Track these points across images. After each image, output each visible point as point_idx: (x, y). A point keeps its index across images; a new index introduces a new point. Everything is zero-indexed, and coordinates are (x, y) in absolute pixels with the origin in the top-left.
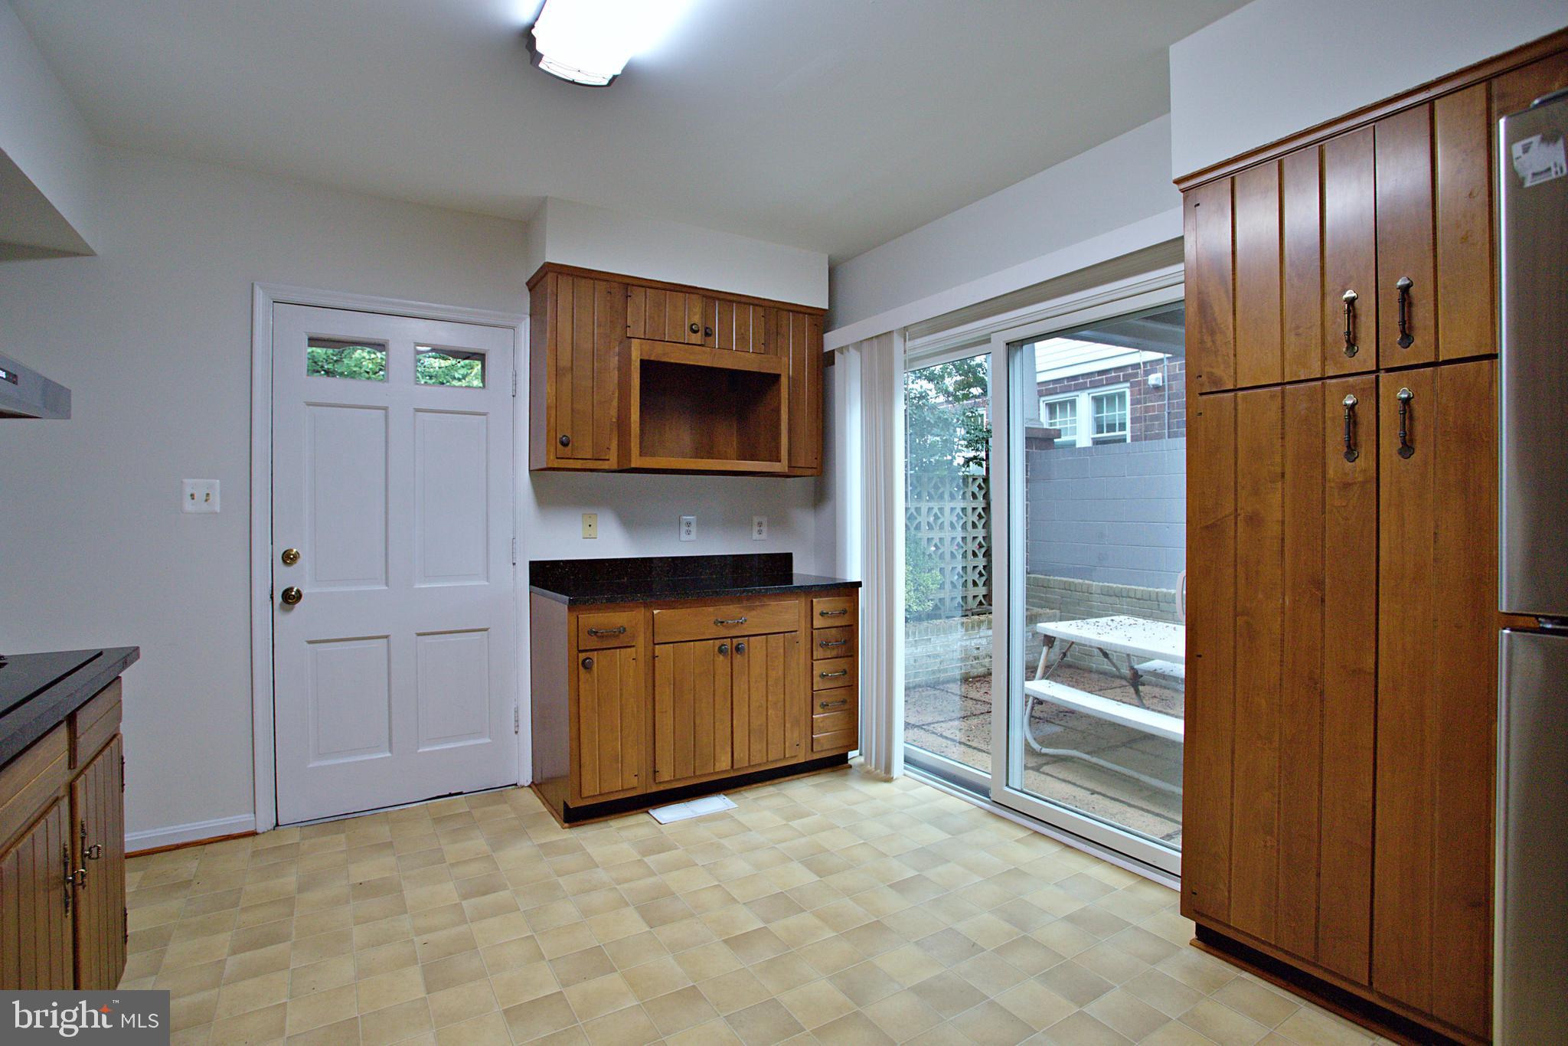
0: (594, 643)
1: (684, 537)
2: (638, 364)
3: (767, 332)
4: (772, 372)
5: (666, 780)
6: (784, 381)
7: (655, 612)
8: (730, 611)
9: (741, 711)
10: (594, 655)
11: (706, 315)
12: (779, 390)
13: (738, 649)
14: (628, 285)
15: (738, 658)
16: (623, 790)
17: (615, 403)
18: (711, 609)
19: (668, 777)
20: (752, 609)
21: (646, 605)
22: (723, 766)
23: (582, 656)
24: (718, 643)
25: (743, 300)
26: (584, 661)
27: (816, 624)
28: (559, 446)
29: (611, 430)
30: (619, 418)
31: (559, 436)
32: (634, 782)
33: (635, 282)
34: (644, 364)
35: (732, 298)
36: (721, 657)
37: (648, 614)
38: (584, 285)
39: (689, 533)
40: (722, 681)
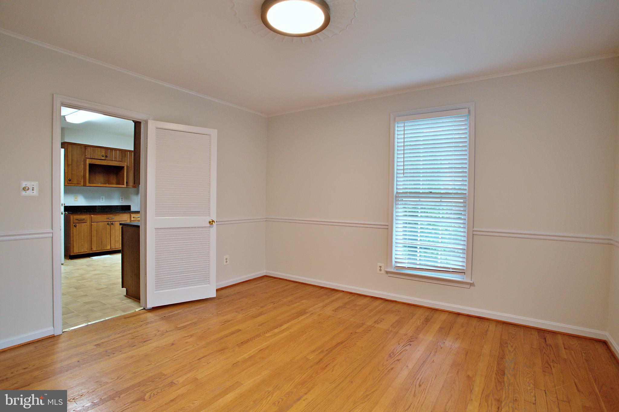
0: (76, 221)
1: (101, 201)
2: (88, 164)
3: (122, 156)
4: (122, 166)
5: (94, 250)
6: (125, 168)
7: (92, 216)
8: (111, 216)
9: (113, 237)
10: (77, 224)
11: (106, 153)
12: (124, 170)
13: (112, 224)
14: (86, 146)
15: (112, 226)
16: (84, 252)
17: (83, 172)
18: (105, 216)
19: (95, 249)
20: (115, 216)
21: (90, 214)
22: (108, 248)
23: (74, 224)
24: (107, 223)
25: (116, 149)
26: (74, 225)
27: (132, 219)
28: (68, 181)
29: (82, 178)
30: (83, 176)
31: (68, 179)
32: (86, 250)
33: (87, 146)
34: (90, 165)
35: (113, 149)
36: (108, 226)
37: (90, 216)
38: (75, 146)
39: (102, 200)
40: (108, 230)
